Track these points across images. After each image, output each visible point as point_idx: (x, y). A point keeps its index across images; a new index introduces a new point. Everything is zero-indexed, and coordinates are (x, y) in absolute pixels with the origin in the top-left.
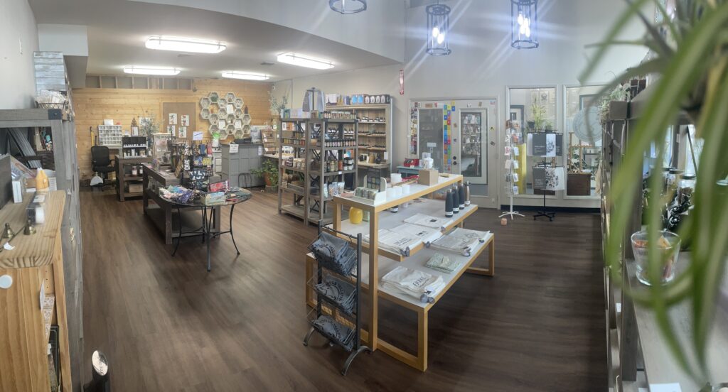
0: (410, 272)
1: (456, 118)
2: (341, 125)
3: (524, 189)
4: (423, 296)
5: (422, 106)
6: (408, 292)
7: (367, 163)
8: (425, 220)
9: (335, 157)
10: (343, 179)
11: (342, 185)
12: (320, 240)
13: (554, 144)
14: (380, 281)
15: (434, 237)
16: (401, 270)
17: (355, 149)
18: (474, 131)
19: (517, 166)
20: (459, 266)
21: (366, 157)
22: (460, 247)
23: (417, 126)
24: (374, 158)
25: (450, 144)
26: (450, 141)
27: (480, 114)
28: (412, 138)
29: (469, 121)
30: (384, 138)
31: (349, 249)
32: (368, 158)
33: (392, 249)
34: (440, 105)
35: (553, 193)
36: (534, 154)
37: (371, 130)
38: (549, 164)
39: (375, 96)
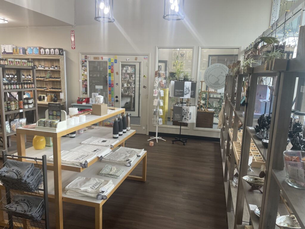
0: (88, 180)
1: (118, 68)
2: (18, 71)
3: (166, 121)
4: (98, 195)
5: (91, 58)
6: (87, 194)
7: (46, 102)
8: (98, 141)
9: (15, 98)
10: (24, 116)
11: (24, 121)
12: (5, 167)
13: (190, 89)
14: (64, 190)
15: (105, 152)
16: (80, 180)
17: (34, 91)
18: (130, 78)
19: (162, 104)
20: (123, 173)
21: (44, 97)
22: (123, 160)
23: (87, 73)
24: (52, 98)
25: (113, 87)
26: (113, 84)
27: (135, 65)
28: (83, 82)
29: (126, 71)
30: (60, 82)
31: (35, 169)
32: (46, 98)
33: (73, 164)
34: (106, 58)
35: (186, 125)
36: (175, 96)
37: (48, 75)
38: (185, 103)
39: (50, 49)
